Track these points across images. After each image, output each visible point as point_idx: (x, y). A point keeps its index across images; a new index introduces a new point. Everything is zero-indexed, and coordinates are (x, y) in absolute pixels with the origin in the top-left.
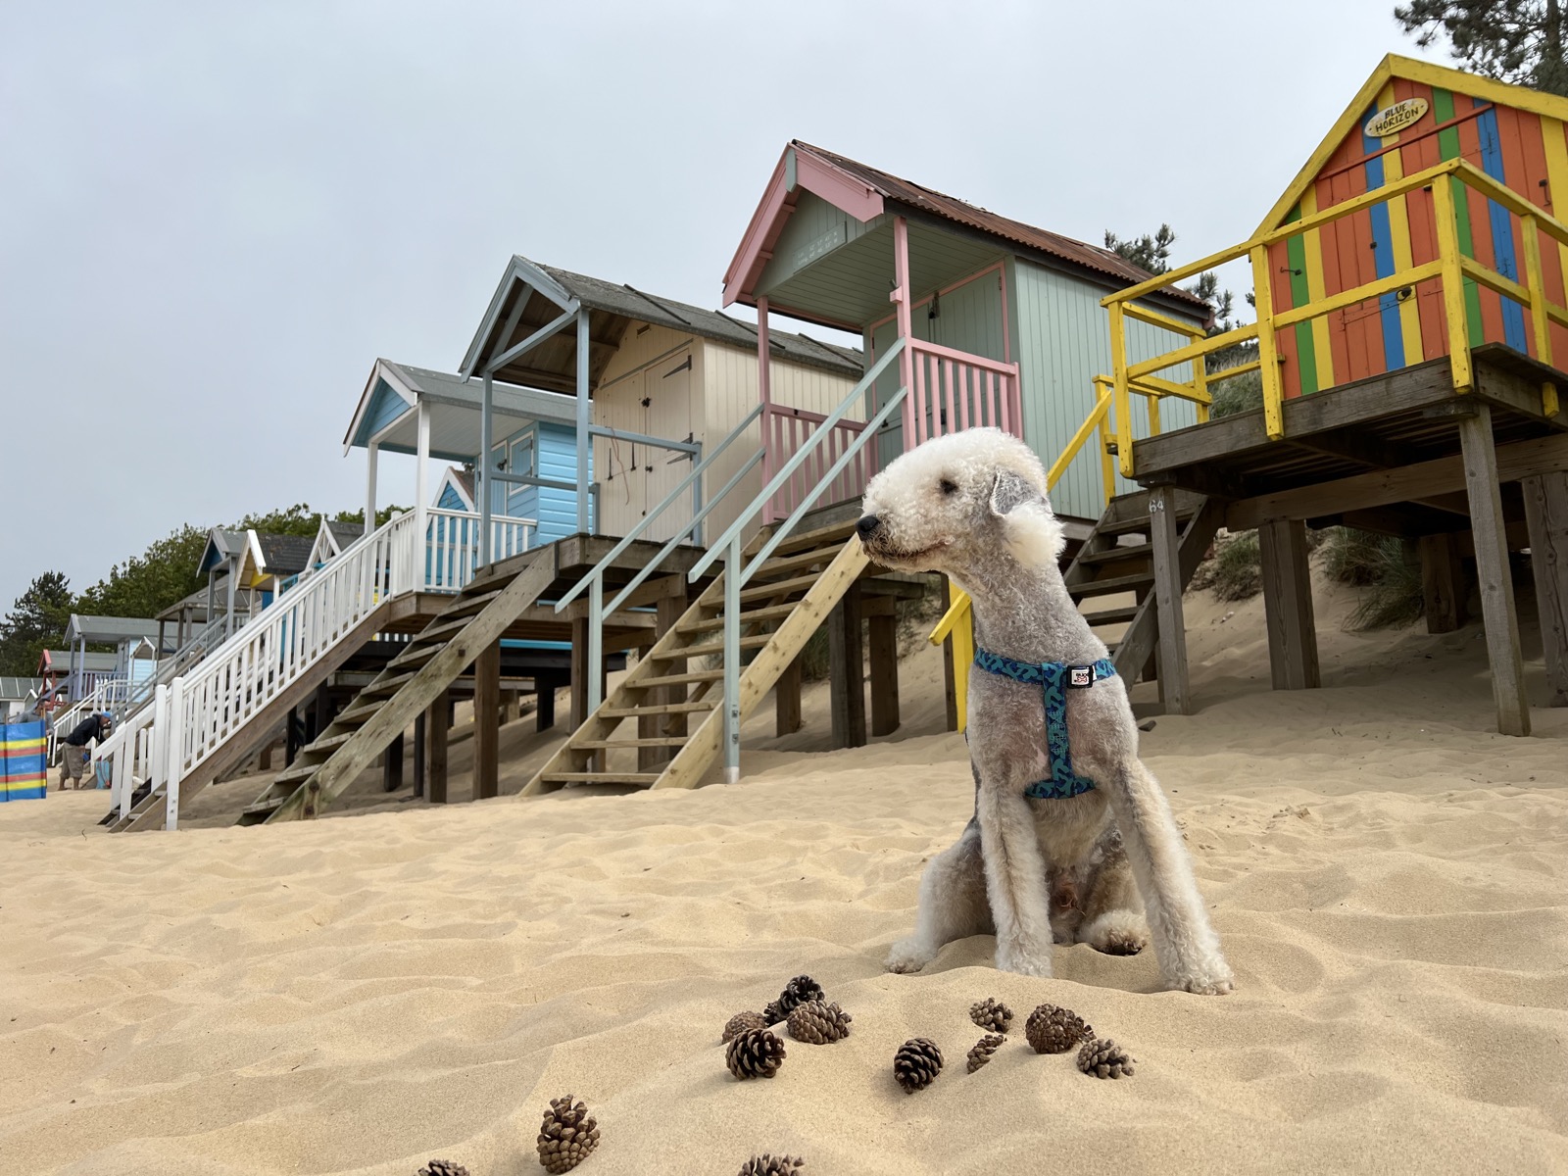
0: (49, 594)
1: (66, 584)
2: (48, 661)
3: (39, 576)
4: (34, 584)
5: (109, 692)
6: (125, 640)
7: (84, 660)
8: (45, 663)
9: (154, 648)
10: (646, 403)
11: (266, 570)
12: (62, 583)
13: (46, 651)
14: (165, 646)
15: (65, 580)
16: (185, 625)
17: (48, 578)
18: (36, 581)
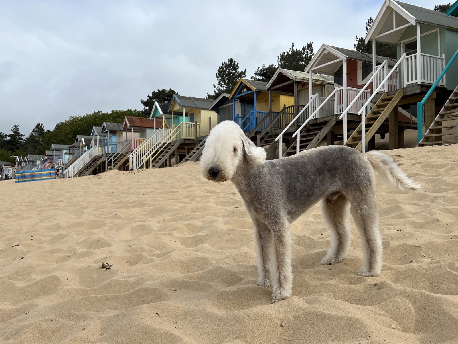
0: (39, 129)
1: (43, 126)
2: (47, 153)
3: (36, 125)
4: (35, 127)
5: (60, 161)
6: (63, 149)
7: (55, 153)
8: (46, 153)
9: (68, 153)
10: (119, 136)
11: (85, 145)
12: (42, 126)
13: (46, 151)
14: (70, 152)
15: (43, 125)
16: (74, 150)
17: (38, 125)
18: (36, 126)
